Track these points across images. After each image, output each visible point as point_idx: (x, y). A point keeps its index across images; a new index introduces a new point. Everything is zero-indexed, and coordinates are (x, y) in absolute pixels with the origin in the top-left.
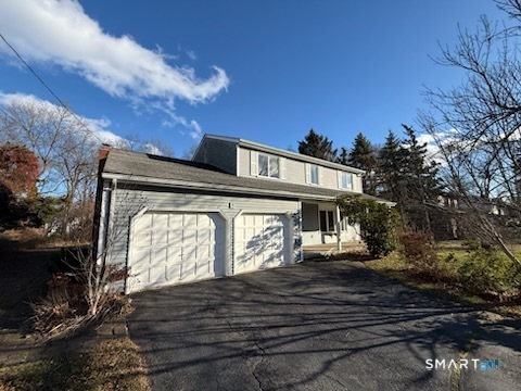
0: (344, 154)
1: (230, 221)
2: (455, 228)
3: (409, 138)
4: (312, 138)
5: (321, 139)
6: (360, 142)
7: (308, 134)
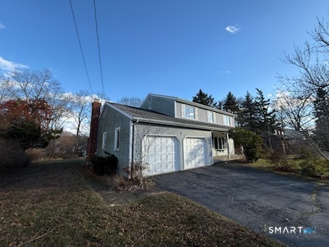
0: (220, 105)
1: (181, 142)
2: (284, 148)
3: (259, 96)
4: (201, 95)
5: (206, 95)
6: (230, 97)
7: (198, 92)
